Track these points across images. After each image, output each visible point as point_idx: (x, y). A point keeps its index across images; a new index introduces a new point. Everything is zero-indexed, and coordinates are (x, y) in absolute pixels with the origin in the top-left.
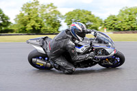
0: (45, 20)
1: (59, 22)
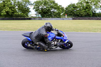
0: (17, 7)
1: (28, 9)
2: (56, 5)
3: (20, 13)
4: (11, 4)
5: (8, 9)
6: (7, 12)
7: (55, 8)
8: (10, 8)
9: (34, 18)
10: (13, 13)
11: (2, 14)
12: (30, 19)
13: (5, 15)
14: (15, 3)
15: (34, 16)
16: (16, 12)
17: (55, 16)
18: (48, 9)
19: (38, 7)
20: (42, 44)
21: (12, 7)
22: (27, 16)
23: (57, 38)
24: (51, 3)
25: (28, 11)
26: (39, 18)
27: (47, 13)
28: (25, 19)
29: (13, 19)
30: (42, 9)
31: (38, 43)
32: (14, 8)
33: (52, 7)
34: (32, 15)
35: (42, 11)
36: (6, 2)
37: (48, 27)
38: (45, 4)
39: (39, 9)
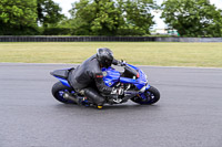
2: (212, 8)
3: (131, 27)
4: (112, 7)
5: (105, 18)
6: (104, 25)
7: (210, 17)
8: (110, 15)
9: (163, 38)
10: (116, 26)
11: (93, 28)
12: (153, 39)
13: (99, 30)
14: (121, 3)
15: (163, 32)
16: (123, 23)
17: (209, 33)
18: (192, 17)
19: (172, 14)
20: (91, 93)
21: (114, 13)
22: (148, 33)
23: (123, 82)
24: (201, 4)
25: (148, 21)
26: (173, 36)
27: (191, 26)
28: (142, 40)
29: (117, 40)
30: (180, 17)
31: (82, 91)
32: (118, 15)
33: (203, 14)
34: (158, 31)
35: (181, 22)
36: (101, 3)
37: (104, 58)
38: (188, 6)
39: (173, 19)
